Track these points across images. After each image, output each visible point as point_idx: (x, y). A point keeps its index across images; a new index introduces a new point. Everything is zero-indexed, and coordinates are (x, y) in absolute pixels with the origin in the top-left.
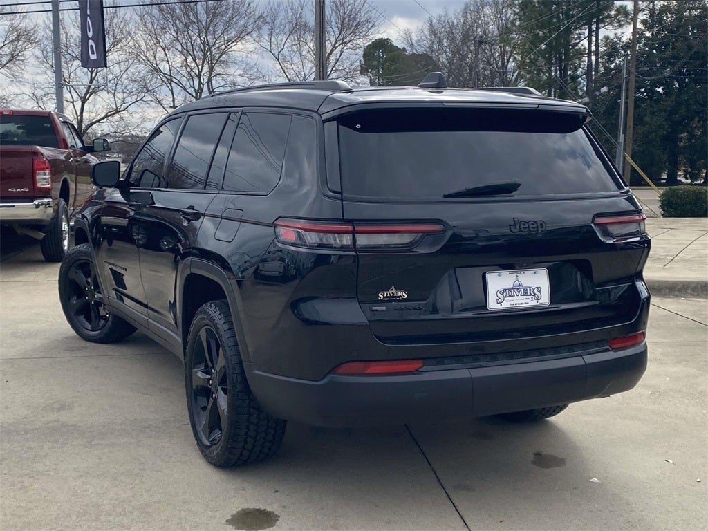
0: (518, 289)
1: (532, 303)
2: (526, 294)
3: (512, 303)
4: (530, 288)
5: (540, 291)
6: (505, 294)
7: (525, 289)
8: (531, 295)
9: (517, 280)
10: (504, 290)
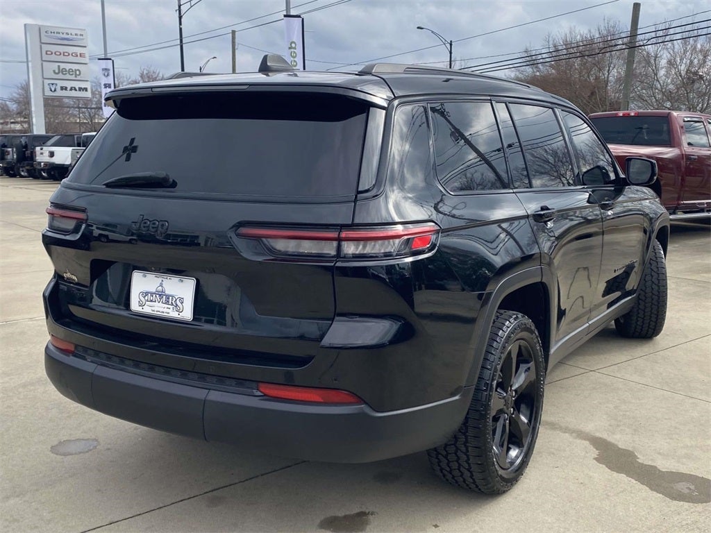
0: (160, 295)
1: (173, 314)
2: (167, 303)
3: (153, 308)
4: (173, 296)
5: (182, 303)
6: (146, 298)
7: (168, 297)
8: (172, 304)
9: (161, 285)
10: (147, 294)
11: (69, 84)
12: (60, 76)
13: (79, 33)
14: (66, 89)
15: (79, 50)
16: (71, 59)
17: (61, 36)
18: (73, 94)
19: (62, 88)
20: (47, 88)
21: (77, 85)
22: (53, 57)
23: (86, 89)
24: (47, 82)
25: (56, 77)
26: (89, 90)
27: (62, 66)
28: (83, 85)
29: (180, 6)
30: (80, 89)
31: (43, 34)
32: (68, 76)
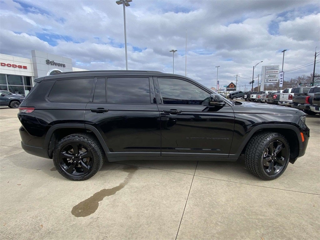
11: (272, 79)
12: (270, 77)
13: (277, 66)
14: (271, 80)
15: (276, 70)
16: (274, 73)
17: (272, 67)
18: (273, 81)
19: (270, 80)
20: (266, 80)
21: (274, 79)
22: (269, 73)
23: (277, 80)
24: (266, 79)
25: (269, 78)
26: (278, 80)
27: (271, 75)
28: (276, 79)
29: (316, 54)
30: (275, 80)
31: (267, 67)
32: (272, 77)
